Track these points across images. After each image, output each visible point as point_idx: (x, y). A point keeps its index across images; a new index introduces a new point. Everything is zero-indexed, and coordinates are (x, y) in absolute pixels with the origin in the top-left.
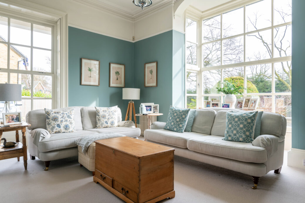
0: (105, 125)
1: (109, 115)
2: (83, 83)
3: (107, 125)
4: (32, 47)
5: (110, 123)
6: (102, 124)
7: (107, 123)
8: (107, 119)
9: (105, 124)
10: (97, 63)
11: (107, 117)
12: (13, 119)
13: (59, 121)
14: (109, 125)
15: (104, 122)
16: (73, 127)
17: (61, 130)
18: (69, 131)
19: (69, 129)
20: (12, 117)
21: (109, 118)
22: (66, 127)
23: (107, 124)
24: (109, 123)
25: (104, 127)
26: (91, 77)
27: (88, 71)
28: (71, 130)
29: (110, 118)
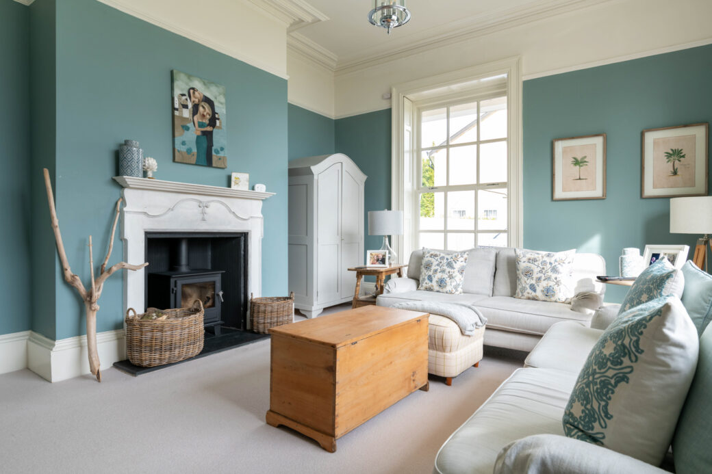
0: (528, 293)
1: (541, 272)
2: (559, 194)
3: (534, 294)
4: (478, 143)
5: (542, 291)
6: (524, 289)
7: (533, 288)
8: (535, 279)
9: (529, 290)
10: (598, 141)
11: (535, 276)
12: (378, 260)
13: (432, 271)
14: (539, 294)
15: (528, 286)
16: (454, 284)
17: (432, 286)
18: (445, 290)
19: (445, 286)
20: (377, 256)
21: (539, 279)
22: (441, 283)
23: (535, 291)
24: (539, 289)
25: (529, 299)
26: (580, 179)
27: (572, 165)
28: (448, 288)
29: (543, 278)
